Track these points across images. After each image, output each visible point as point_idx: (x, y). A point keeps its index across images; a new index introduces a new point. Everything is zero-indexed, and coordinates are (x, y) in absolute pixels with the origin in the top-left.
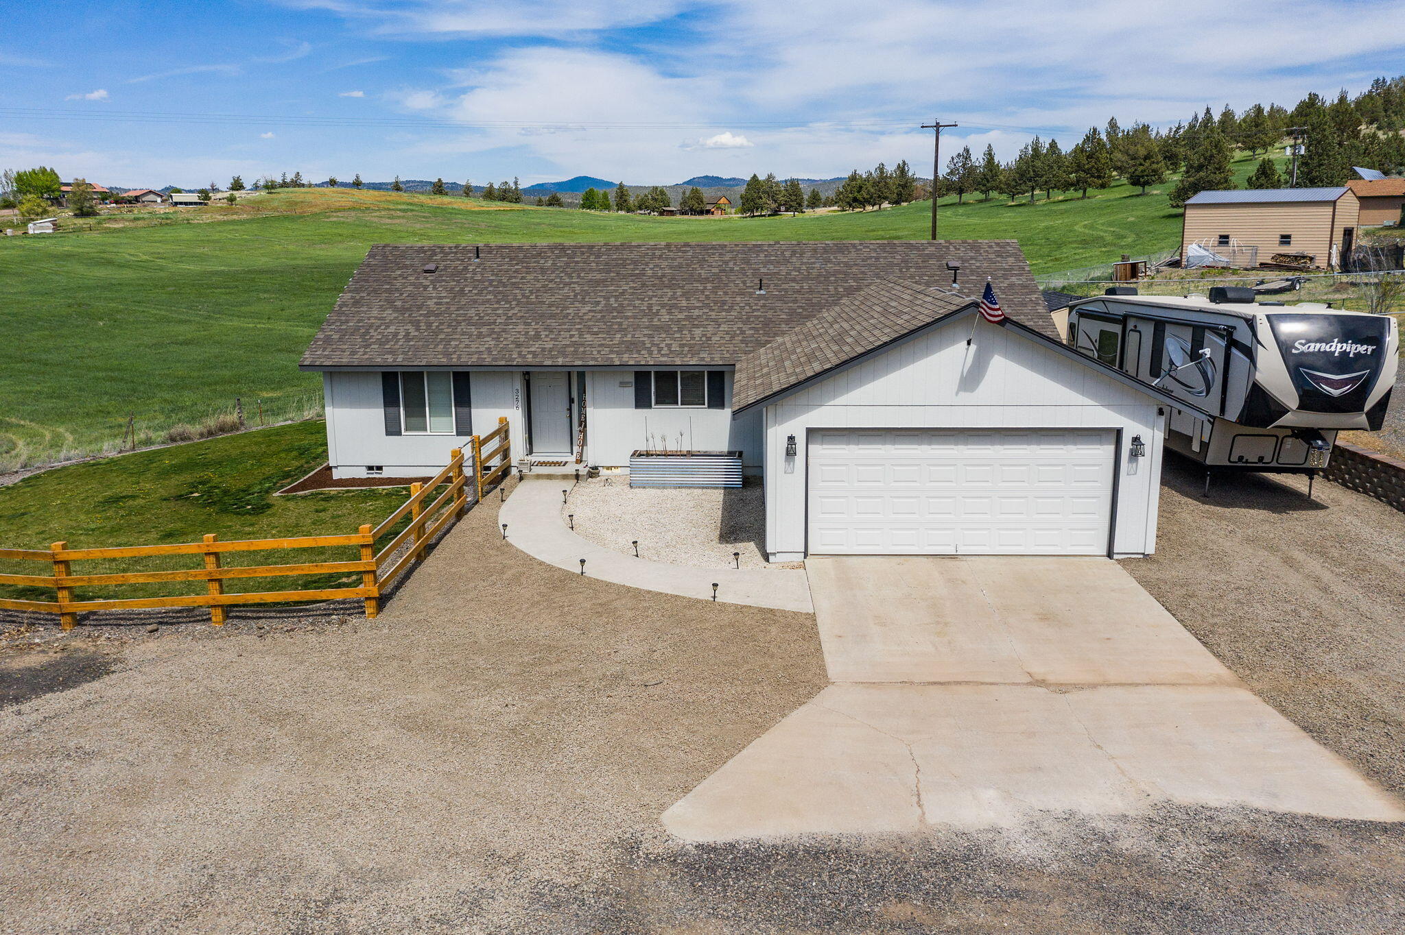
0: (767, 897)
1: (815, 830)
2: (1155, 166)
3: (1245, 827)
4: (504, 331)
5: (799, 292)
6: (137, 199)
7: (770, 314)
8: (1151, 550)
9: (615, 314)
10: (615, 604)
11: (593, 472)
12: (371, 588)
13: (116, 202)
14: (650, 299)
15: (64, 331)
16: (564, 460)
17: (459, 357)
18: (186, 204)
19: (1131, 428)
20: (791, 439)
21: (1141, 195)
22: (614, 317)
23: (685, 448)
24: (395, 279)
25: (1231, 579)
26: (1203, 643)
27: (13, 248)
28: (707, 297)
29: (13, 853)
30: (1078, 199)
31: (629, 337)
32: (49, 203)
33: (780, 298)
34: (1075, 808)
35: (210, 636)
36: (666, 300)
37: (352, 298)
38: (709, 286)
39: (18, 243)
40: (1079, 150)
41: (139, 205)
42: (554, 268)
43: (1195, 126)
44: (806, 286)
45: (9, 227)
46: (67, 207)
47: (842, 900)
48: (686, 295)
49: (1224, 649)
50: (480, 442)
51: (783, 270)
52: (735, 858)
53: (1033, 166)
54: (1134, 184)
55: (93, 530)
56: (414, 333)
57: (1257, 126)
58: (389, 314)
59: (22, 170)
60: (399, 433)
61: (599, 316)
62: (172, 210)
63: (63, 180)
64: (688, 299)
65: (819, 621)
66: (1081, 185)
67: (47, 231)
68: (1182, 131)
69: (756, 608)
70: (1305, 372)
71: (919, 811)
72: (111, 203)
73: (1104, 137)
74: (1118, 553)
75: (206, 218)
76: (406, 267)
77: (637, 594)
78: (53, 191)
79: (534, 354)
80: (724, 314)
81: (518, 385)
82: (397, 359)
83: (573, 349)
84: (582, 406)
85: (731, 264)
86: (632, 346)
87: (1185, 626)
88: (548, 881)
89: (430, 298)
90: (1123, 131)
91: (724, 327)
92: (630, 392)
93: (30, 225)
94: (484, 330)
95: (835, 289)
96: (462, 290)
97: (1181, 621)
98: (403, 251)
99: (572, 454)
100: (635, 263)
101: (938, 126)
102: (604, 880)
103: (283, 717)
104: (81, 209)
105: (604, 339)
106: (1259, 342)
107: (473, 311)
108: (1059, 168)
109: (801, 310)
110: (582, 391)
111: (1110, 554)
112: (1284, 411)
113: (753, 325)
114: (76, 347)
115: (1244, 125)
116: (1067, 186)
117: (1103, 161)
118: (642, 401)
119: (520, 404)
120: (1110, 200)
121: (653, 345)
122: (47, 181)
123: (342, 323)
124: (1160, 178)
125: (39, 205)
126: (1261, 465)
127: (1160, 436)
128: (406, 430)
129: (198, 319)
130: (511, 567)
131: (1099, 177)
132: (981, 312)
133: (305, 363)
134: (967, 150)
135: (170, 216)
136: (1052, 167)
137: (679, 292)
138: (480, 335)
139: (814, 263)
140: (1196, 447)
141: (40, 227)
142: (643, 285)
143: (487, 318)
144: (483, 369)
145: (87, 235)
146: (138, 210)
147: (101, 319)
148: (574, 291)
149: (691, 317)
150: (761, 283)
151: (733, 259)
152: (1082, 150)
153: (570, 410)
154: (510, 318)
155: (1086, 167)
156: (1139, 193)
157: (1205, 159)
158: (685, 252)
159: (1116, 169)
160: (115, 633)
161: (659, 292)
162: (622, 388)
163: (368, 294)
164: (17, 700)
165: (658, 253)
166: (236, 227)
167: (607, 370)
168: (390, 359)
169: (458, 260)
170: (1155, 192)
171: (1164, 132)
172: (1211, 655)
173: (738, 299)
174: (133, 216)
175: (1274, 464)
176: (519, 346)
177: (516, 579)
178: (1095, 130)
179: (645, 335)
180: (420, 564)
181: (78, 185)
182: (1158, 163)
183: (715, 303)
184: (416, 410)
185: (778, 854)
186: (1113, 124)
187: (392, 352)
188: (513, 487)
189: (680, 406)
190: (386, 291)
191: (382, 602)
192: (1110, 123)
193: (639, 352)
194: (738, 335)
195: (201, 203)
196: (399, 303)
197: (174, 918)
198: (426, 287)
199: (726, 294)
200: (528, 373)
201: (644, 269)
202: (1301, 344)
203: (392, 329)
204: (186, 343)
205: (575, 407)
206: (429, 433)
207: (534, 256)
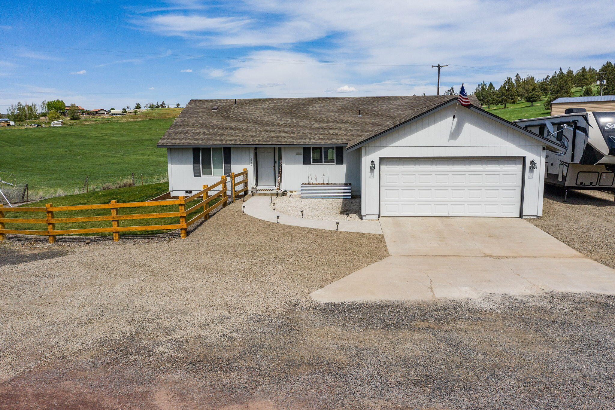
0: (359, 320)
1: (382, 299)
2: (537, 93)
3: (592, 299)
4: (246, 131)
5: (377, 116)
6: (96, 112)
7: (364, 124)
8: (540, 214)
9: (295, 125)
10: (292, 232)
11: (285, 193)
12: (183, 224)
13: (88, 114)
14: (311, 119)
15: (64, 160)
16: (272, 189)
17: (226, 142)
18: (117, 114)
19: (530, 156)
20: (373, 162)
21: (531, 106)
22: (295, 126)
23: (325, 182)
24: (200, 112)
25: (579, 225)
26: (567, 244)
27: (45, 131)
28: (336, 118)
29: (16, 304)
30: (503, 108)
31: (301, 134)
32: (60, 114)
33: (368, 118)
34: (507, 293)
35: (113, 245)
36: (317, 119)
37: (181, 119)
38: (337, 114)
39: (47, 130)
40: (503, 88)
41: (97, 115)
42: (269, 108)
43: (555, 76)
44: (380, 113)
45: (44, 124)
46: (68, 116)
47: (395, 321)
48: (327, 117)
49: (577, 245)
50: (234, 175)
51: (370, 107)
52: (344, 308)
53: (482, 94)
54: (528, 101)
55: (67, 214)
56: (207, 132)
57: (583, 76)
58: (196, 125)
59: (49, 101)
60: (200, 176)
61: (288, 125)
62: (111, 117)
63: (66, 105)
64: (327, 119)
65: (385, 236)
66: (504, 102)
67: (59, 125)
68: (549, 78)
69: (356, 233)
70: (611, 137)
71: (432, 294)
72: (86, 114)
73: (514, 82)
74: (525, 216)
75: (125, 120)
76: (204, 108)
77: (302, 229)
78: (62, 109)
79: (259, 140)
80: (343, 124)
81: (252, 154)
82: (199, 142)
83: (276, 138)
84: (280, 165)
85: (347, 106)
86: (301, 137)
87: (558, 239)
88: (256, 314)
89: (215, 119)
90: (522, 79)
91: (343, 129)
92: (301, 157)
93: (52, 123)
94: (237, 131)
95: (393, 114)
96: (228, 117)
97: (556, 238)
98: (204, 102)
99: (275, 186)
100: (304, 105)
101: (439, 66)
102: (282, 314)
103: (141, 266)
104: (73, 116)
105: (290, 134)
106: (589, 125)
107: (233, 124)
108: (494, 95)
109: (377, 123)
110: (280, 158)
111: (521, 216)
112: (602, 156)
113: (356, 129)
114: (67, 165)
115: (577, 77)
116: (497, 103)
117: (513, 92)
118: (306, 161)
119: (252, 162)
120: (517, 109)
121: (311, 136)
122: (60, 105)
123: (176, 129)
124: (539, 98)
125: (56, 115)
126: (591, 186)
127: (544, 160)
128: (203, 174)
129: (119, 156)
130: (246, 221)
131: (512, 99)
132: (459, 101)
133: (160, 144)
134: (452, 88)
135: (110, 119)
136: (490, 95)
137: (323, 116)
138: (236, 133)
139: (384, 105)
140: (560, 179)
141: (57, 123)
142: (308, 114)
143: (238, 127)
144: (236, 146)
145: (75, 127)
146: (96, 117)
147: (79, 156)
148: (277, 116)
149: (329, 126)
150: (360, 113)
151: (348, 103)
152: (504, 87)
153: (275, 166)
154: (249, 126)
155: (506, 94)
156: (530, 105)
157: (560, 88)
158: (326, 101)
159: (519, 95)
160: (71, 244)
161: (315, 116)
162: (297, 156)
163: (188, 118)
164: (26, 262)
165: (314, 101)
166: (136, 124)
167: (292, 147)
168: (196, 142)
169: (227, 105)
170: (537, 105)
171: (541, 80)
172: (571, 248)
173: (350, 118)
174: (94, 120)
175: (598, 186)
176: (252, 137)
177: (249, 225)
178: (510, 78)
179: (308, 133)
180: (206, 221)
181: (72, 107)
182: (538, 92)
183: (340, 120)
184: (207, 165)
185: (364, 306)
186: (518, 77)
187: (197, 140)
188: (248, 198)
189: (323, 163)
190: (196, 117)
191: (188, 233)
192: (516, 76)
193: (305, 139)
194: (349, 132)
195: (123, 114)
196: (201, 122)
197: (84, 323)
198: (213, 115)
199: (344, 116)
200: (256, 148)
201: (308, 108)
202: (609, 125)
203: (198, 131)
204: (114, 164)
205: (277, 165)
206: (212, 176)
207: (260, 103)
